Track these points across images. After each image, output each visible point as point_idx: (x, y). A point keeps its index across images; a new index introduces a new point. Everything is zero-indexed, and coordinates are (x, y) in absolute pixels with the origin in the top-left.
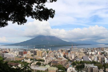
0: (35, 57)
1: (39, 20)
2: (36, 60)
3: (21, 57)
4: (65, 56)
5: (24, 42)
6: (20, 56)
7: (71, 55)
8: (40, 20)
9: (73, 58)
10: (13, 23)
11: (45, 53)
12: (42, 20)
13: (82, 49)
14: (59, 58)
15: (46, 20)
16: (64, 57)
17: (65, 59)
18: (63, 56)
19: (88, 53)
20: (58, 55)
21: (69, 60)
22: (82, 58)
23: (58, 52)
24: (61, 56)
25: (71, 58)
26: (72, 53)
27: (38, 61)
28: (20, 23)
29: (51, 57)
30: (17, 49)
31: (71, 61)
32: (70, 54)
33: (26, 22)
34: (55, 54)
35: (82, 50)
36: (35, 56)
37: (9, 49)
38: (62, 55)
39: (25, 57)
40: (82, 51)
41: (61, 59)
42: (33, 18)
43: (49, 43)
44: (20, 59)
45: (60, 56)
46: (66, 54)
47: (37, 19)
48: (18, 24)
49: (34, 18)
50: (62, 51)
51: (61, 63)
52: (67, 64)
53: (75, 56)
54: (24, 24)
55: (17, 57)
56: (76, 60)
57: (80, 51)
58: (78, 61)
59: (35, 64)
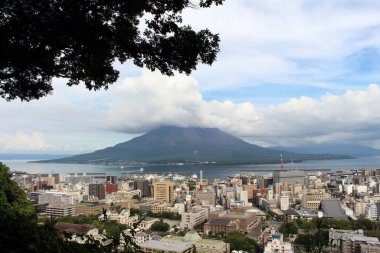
0: (148, 202)
1: (163, 72)
2: (151, 215)
3: (96, 204)
4: (254, 201)
5: (109, 150)
6: (94, 198)
7: (277, 195)
8: (164, 70)
9: (285, 206)
10: (70, 85)
11: (183, 189)
12: (173, 71)
13: (320, 174)
14: (235, 209)
15: (188, 72)
16: (251, 204)
17: (256, 210)
18: (249, 201)
19: (340, 187)
20: (228, 195)
21: (271, 215)
22: (320, 208)
23: (231, 185)
24: (241, 199)
25: (279, 207)
26: (282, 188)
27: (157, 220)
28: (93, 83)
29: (204, 203)
30: (85, 175)
31: (279, 218)
32: (275, 192)
33: (115, 80)
34: (219, 191)
35: (318, 177)
36: (147, 199)
37: (56, 176)
38: (244, 196)
39: (112, 204)
40: (319, 180)
41: (242, 211)
42: (142, 66)
43: (195, 152)
44: (90, 212)
45: (237, 199)
46: (259, 194)
47: (153, 70)
48: (89, 86)
49: (145, 65)
50: (245, 181)
51: (241, 226)
52: (263, 229)
53: (294, 200)
54: (107, 87)
55: (82, 202)
56: (297, 214)
57: (311, 182)
58: (304, 217)
59: (145, 229)
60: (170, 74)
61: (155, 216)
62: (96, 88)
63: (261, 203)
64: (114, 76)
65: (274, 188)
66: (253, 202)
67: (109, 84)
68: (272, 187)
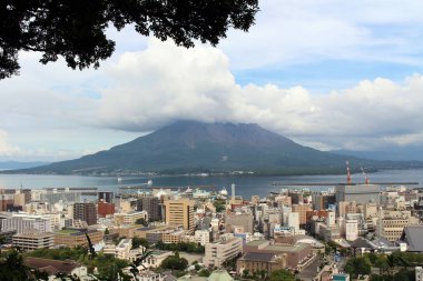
0: (158, 228)
1: (178, 42)
2: (162, 247)
3: (84, 231)
4: (308, 227)
5: (101, 154)
6: (81, 224)
7: (341, 219)
8: (180, 39)
9: (353, 234)
10: (44, 61)
11: (207, 209)
12: (193, 40)
13: (403, 189)
14: (281, 238)
15: (215, 42)
16: (303, 232)
17: (310, 241)
18: (302, 226)
20: (272, 218)
21: (332, 247)
22: (403, 238)
23: (276, 205)
24: (290, 225)
25: (344, 236)
26: (348, 209)
27: (171, 253)
28: (77, 59)
29: (236, 230)
31: (344, 252)
32: (338, 215)
33: (109, 55)
34: (258, 213)
35: (401, 194)
36: (156, 224)
37: (27, 192)
38: (294, 220)
39: (107, 232)
40: (402, 198)
41: (292, 241)
42: (147, 34)
43: (225, 158)
44: (73, 243)
45: (283, 224)
46: (315, 218)
47: (164, 39)
48: (72, 64)
49: (152, 33)
50: (295, 200)
51: (289, 264)
52: (321, 268)
53: (366, 226)
54: (97, 65)
55: (63, 229)
56: (369, 246)
57: (390, 201)
58: (379, 250)
59: (154, 266)
60: (188, 45)
61: (168, 248)
62: (82, 66)
63: (317, 230)
64: (107, 49)
65: (337, 209)
66: (306, 229)
67: (100, 60)
68: (334, 208)
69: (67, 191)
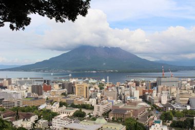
0: (72, 97)
2: (73, 106)
3: (37, 98)
4: (143, 97)
6: (35, 95)
7: (159, 94)
9: (165, 101)
11: (95, 89)
13: (189, 80)
14: (130, 102)
15: (74, 20)
16: (141, 100)
17: (144, 104)
18: (140, 97)
20: (126, 93)
21: (155, 107)
22: (189, 103)
23: (128, 87)
24: (135, 96)
25: (160, 102)
26: (162, 89)
27: (77, 109)
29: (109, 99)
31: (159, 109)
32: (157, 92)
33: (29, 24)
34: (119, 90)
35: (188, 82)
36: (71, 95)
37: (9, 80)
38: (137, 94)
39: (47, 99)
40: (189, 84)
41: (135, 104)
42: (43, 15)
43: (104, 64)
44: (32, 104)
45: (131, 96)
46: (147, 93)
47: (51, 18)
50: (137, 84)
51: (134, 115)
52: (149, 117)
53: (171, 98)
54: (24, 28)
55: (27, 97)
56: (172, 107)
57: (183, 86)
58: (177, 109)
59: (70, 115)
60: (62, 21)
61: (76, 107)
62: (17, 29)
63: (148, 99)
65: (157, 89)
66: (142, 99)
67: (25, 26)
68: (156, 88)
69: (29, 79)
